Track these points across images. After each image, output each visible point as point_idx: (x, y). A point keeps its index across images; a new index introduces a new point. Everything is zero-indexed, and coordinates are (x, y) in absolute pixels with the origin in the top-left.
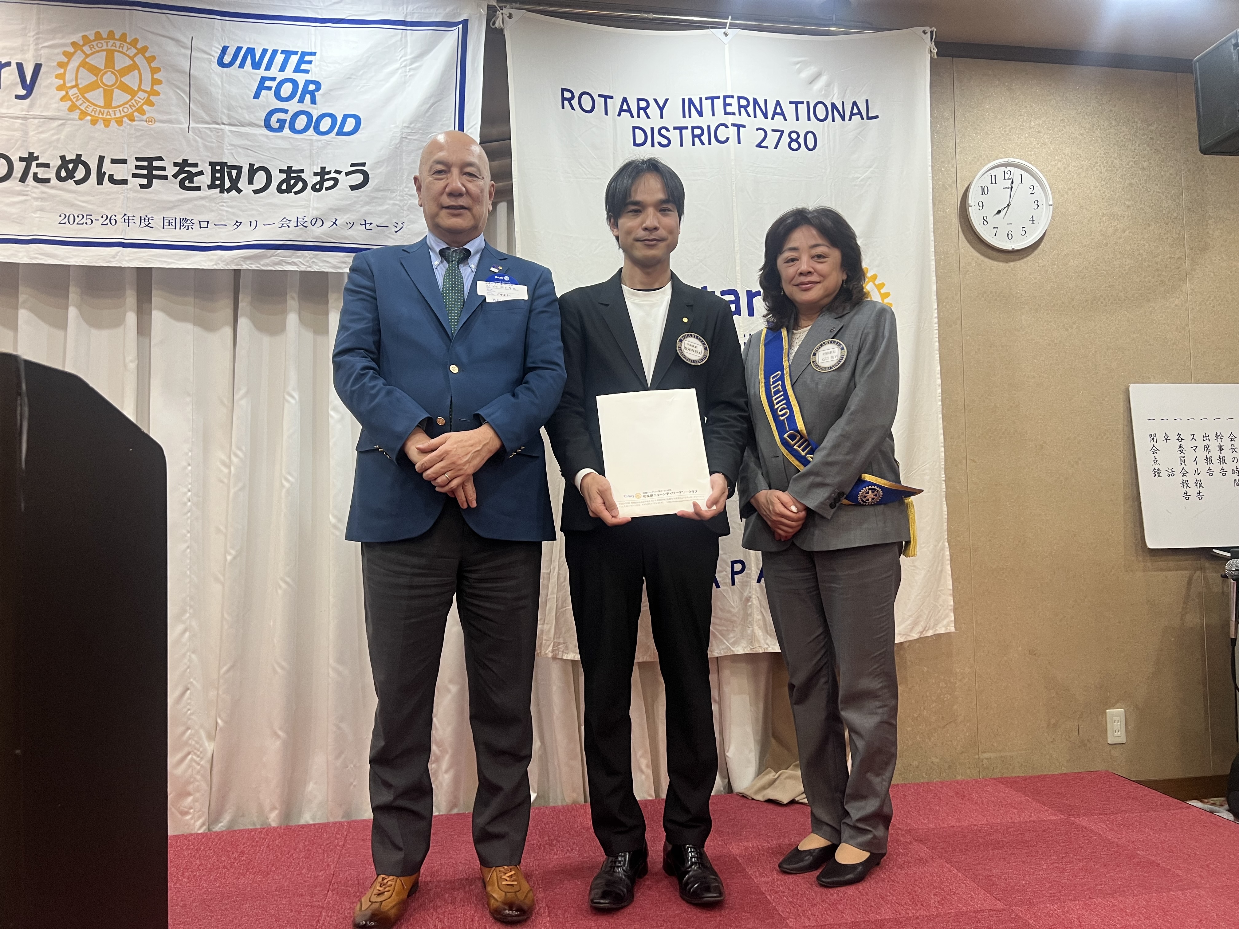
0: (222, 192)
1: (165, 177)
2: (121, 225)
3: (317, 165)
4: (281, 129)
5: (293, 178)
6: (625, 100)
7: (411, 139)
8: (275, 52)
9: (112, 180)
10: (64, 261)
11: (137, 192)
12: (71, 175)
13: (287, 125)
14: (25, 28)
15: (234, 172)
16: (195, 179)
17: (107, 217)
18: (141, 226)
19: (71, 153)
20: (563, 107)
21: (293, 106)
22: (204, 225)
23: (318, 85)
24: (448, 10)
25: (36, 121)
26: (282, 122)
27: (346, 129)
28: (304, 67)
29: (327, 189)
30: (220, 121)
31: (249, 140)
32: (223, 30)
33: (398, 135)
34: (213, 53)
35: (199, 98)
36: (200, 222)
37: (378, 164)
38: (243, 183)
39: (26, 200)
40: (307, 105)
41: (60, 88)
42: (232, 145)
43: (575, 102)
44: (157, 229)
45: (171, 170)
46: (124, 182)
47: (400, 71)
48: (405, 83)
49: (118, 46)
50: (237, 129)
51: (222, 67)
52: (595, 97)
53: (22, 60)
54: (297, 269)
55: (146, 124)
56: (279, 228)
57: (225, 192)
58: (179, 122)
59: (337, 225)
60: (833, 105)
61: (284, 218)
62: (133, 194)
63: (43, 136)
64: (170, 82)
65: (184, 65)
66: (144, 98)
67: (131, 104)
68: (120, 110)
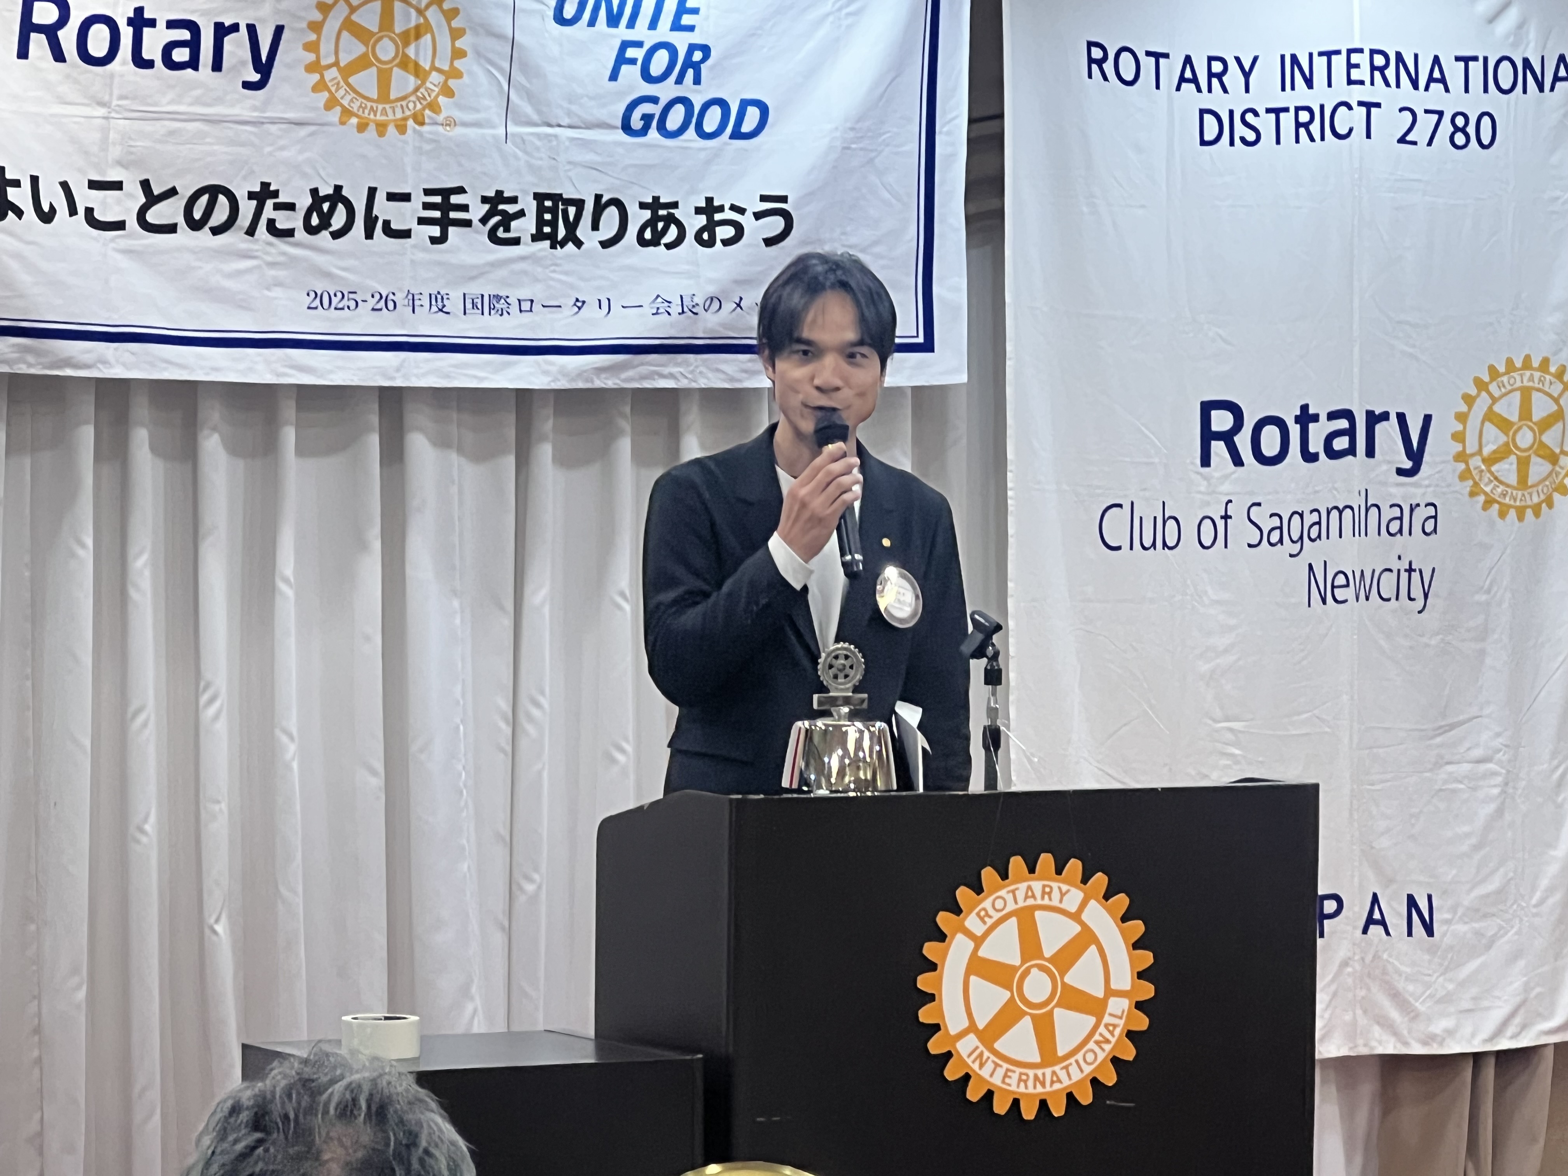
0: (553, 247)
1: (467, 223)
2: (404, 310)
3: (699, 195)
4: (644, 131)
5: (661, 219)
6: (1188, 60)
7: (855, 149)
9: (389, 231)
10: (326, 379)
11: (425, 250)
12: (325, 223)
13: (654, 124)
15: (572, 211)
16: (514, 224)
17: (381, 297)
18: (432, 311)
19: (327, 183)
20: (1090, 76)
21: (666, 91)
22: (526, 306)
23: (706, 50)
25: (275, 127)
26: (647, 118)
27: (746, 128)
28: (686, 20)
29: (726, 243)
30: (554, 122)
31: (597, 154)
33: (838, 144)
34: (547, 1)
35: (524, 81)
36: (519, 300)
37: (807, 197)
38: (583, 231)
39: (256, 267)
40: (687, 89)
42: (570, 163)
43: (1109, 66)
44: (456, 316)
45: (477, 211)
46: (406, 234)
47: (831, 19)
48: (838, 39)
50: (580, 133)
51: (561, 25)
52: (1141, 56)
53: (255, 20)
54: (675, 386)
55: (440, 129)
56: (653, 314)
57: (558, 247)
58: (491, 125)
59: (741, 308)
60: (1527, 63)
61: (658, 296)
62: (420, 256)
63: (286, 154)
64: (478, 54)
65: (504, 23)
66: (439, 83)
67: (419, 94)
68: (402, 106)
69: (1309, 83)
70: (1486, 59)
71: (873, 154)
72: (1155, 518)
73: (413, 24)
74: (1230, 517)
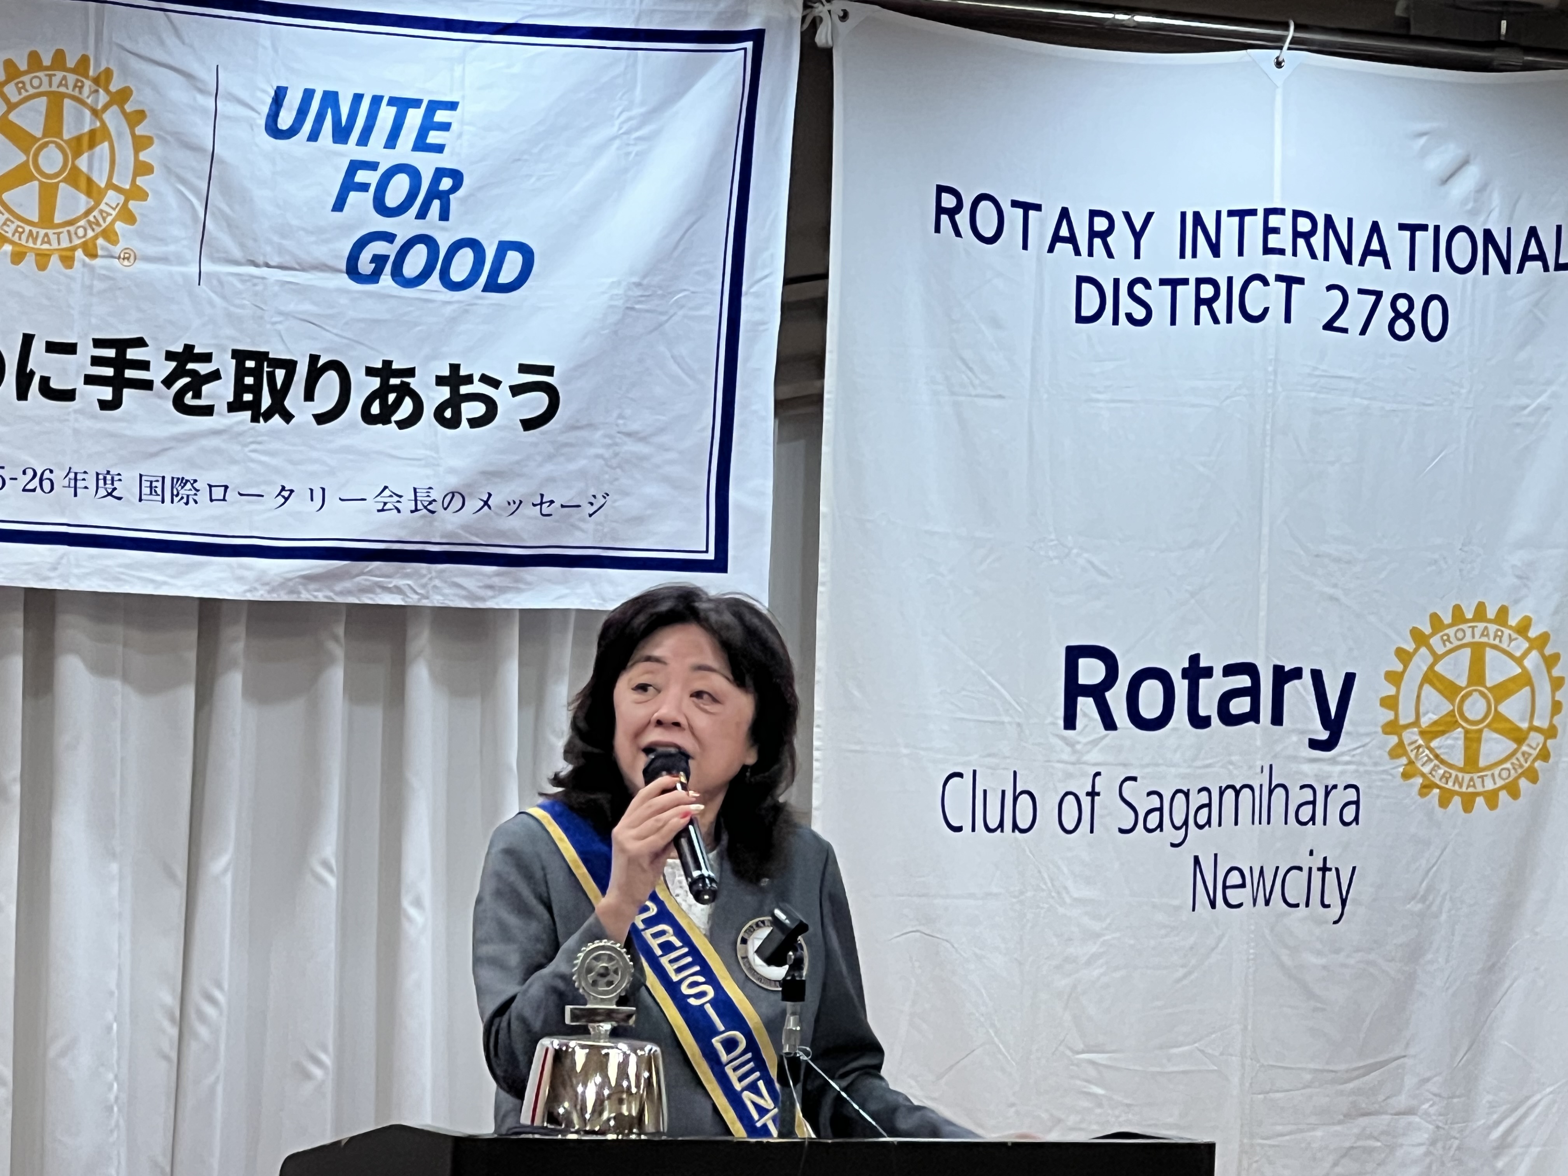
0: (255, 419)
1: (147, 385)
2: (63, 492)
3: (442, 360)
5: (394, 388)
6: (1065, 214)
7: (640, 311)
9: (46, 390)
11: (93, 417)
13: (388, 268)
15: (280, 374)
16: (205, 389)
17: (35, 474)
18: (99, 495)
20: (937, 229)
21: (405, 226)
22: (218, 493)
23: (457, 177)
24: (723, 5)
26: (379, 260)
27: (505, 278)
28: (434, 137)
29: (475, 423)
30: (260, 260)
31: (314, 303)
32: (274, 48)
33: (620, 303)
34: (258, 106)
36: (210, 486)
37: (578, 369)
38: (294, 400)
40: (431, 225)
42: (281, 313)
43: (963, 219)
44: (128, 501)
45: (161, 369)
46: (68, 395)
47: (617, 143)
48: (626, 169)
49: (71, 84)
50: (293, 276)
51: (276, 137)
52: (1006, 206)
54: (403, 603)
55: (117, 263)
56: (379, 511)
57: (261, 419)
58: (181, 261)
59: (489, 507)
60: (1488, 236)
61: (386, 488)
62: (86, 424)
64: (169, 170)
65: (203, 131)
66: (118, 204)
67: (91, 218)
68: (69, 232)
69: (1215, 250)
70: (1437, 229)
71: (664, 318)
72: (1003, 792)
73: (86, 129)
74: (1098, 794)
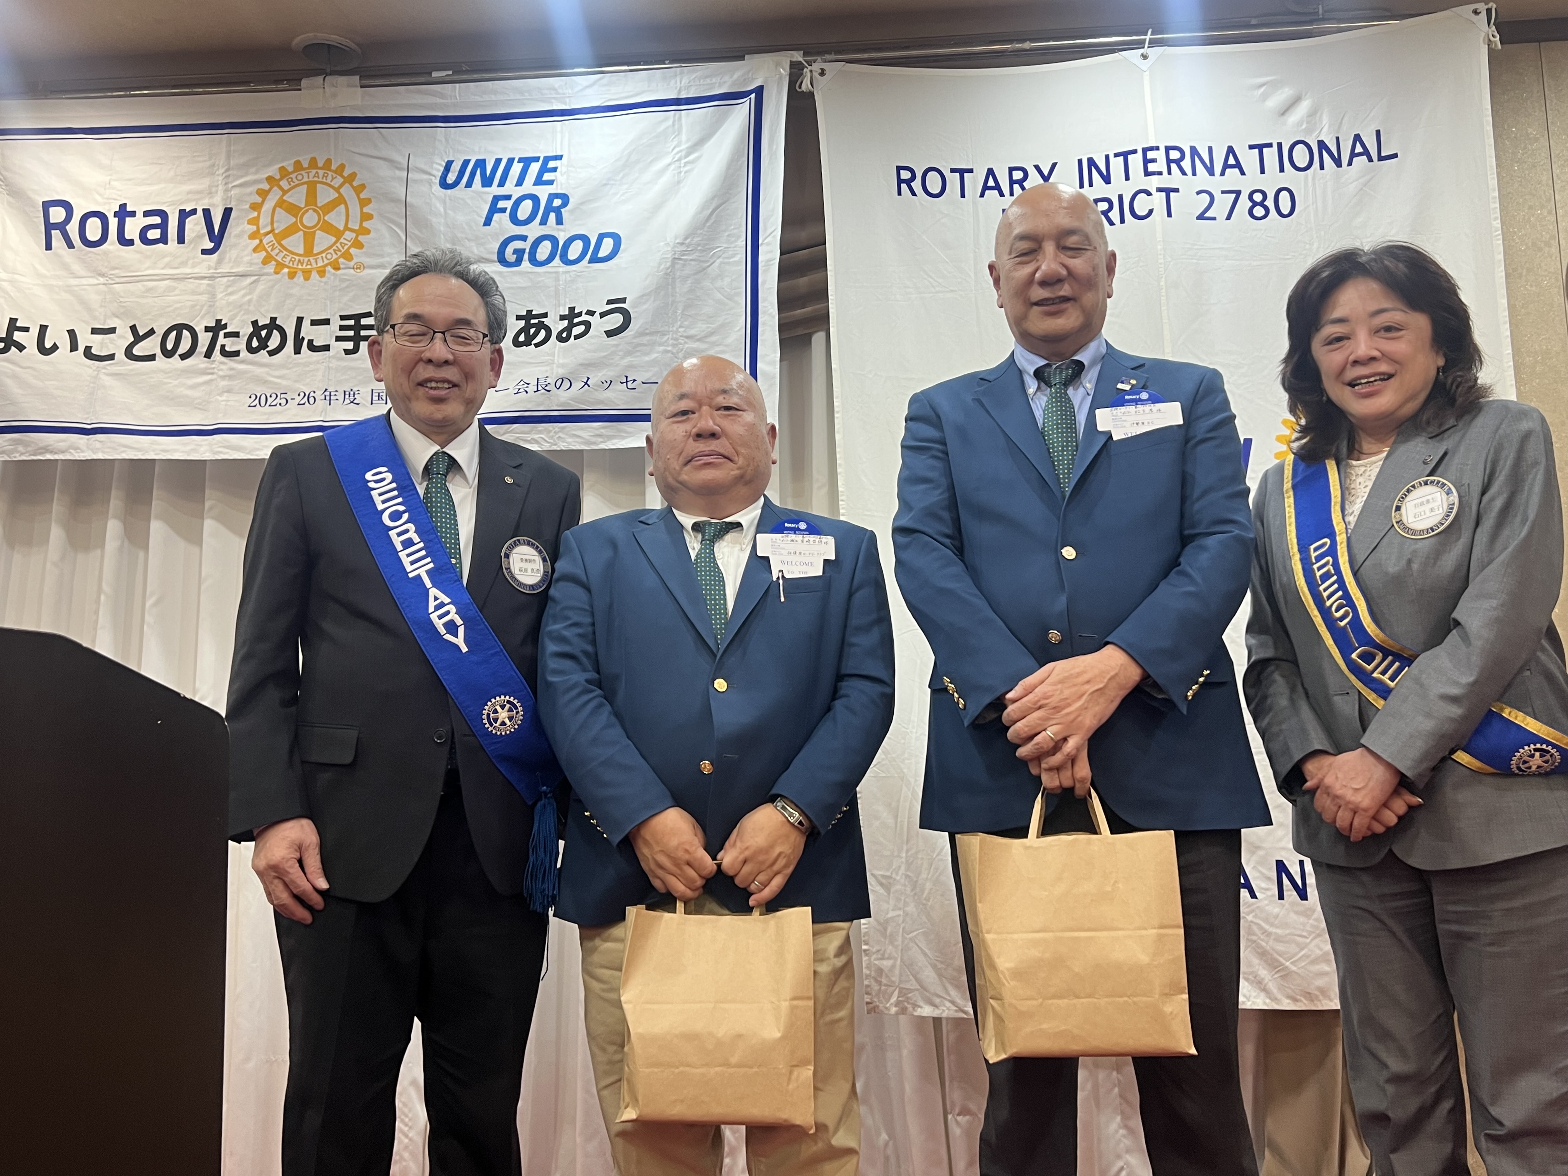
2: (321, 403)
3: (565, 305)
4: (518, 262)
5: (534, 325)
6: (990, 172)
8: (511, 161)
9: (312, 347)
10: (252, 455)
11: (341, 359)
12: (263, 345)
13: (526, 256)
14: (213, 165)
17: (305, 394)
18: (345, 403)
19: (265, 317)
20: (900, 193)
21: (533, 231)
23: (565, 198)
24: (736, 76)
25: (226, 279)
26: (519, 253)
27: (603, 253)
28: (547, 176)
29: (577, 337)
32: (447, 140)
33: (669, 256)
34: (434, 172)
35: (417, 232)
37: (643, 298)
39: (212, 380)
40: (551, 227)
41: (252, 236)
43: (917, 185)
44: (364, 405)
46: (326, 348)
47: (673, 167)
48: (679, 182)
49: (321, 176)
51: (445, 188)
52: (947, 173)
53: (210, 206)
55: (352, 271)
56: (515, 394)
59: (589, 386)
60: (1322, 145)
61: (522, 380)
62: (336, 363)
63: (232, 298)
64: (382, 216)
65: (399, 191)
66: (352, 238)
67: (335, 248)
68: (322, 257)
69: (1107, 180)
70: (1280, 145)
71: (705, 265)
73: (331, 199)
